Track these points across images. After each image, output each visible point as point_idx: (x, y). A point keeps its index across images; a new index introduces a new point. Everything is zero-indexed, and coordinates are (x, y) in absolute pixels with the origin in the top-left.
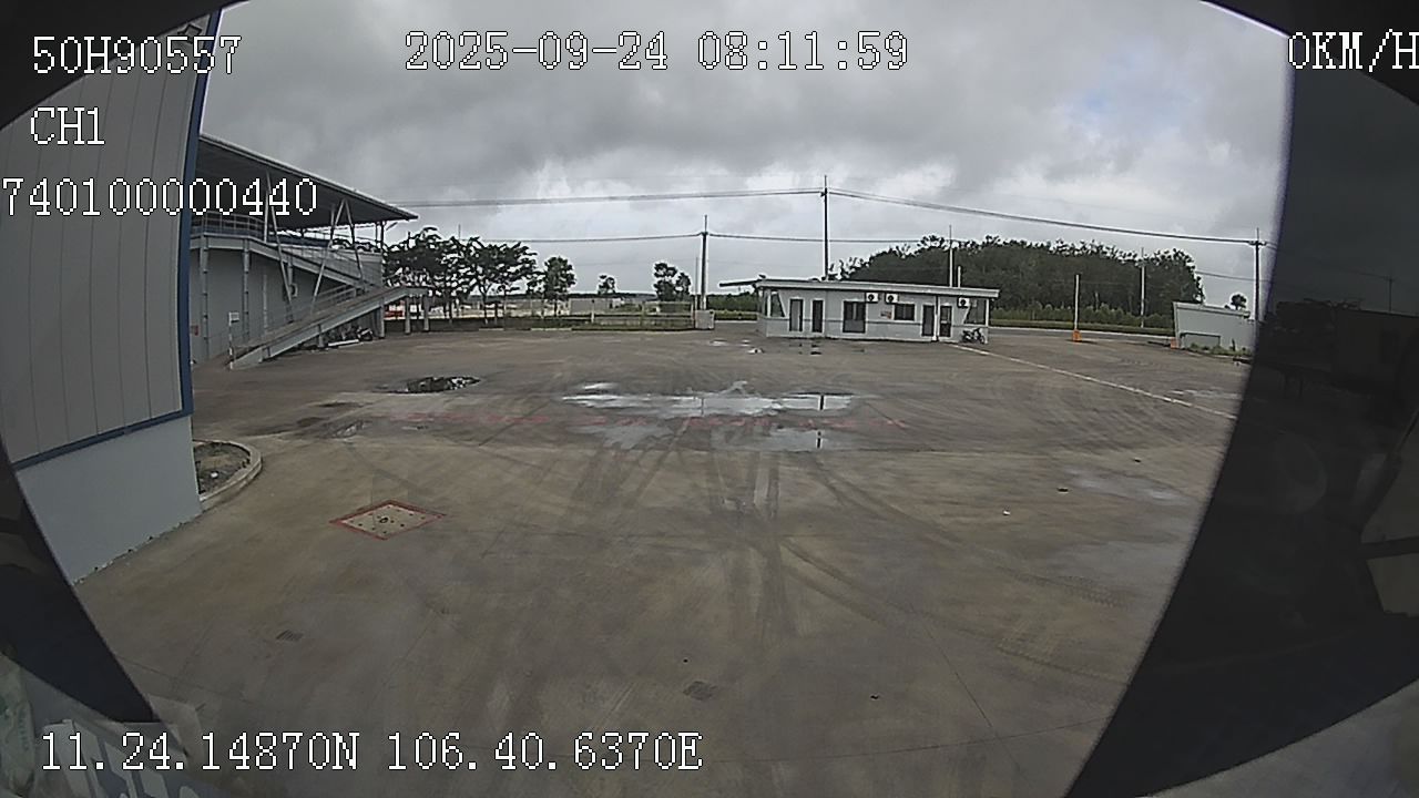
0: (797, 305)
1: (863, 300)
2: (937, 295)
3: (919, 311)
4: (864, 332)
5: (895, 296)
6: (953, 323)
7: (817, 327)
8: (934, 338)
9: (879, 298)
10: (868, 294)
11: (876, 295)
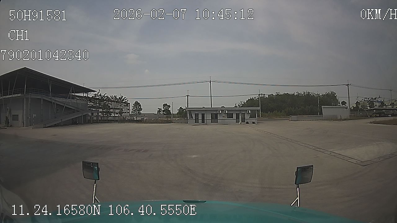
0: (197, 115)
1: (217, 113)
2: (240, 110)
3: (234, 115)
4: (217, 122)
5: (227, 111)
6: (246, 118)
7: (203, 122)
8: (240, 123)
9: (221, 112)
10: (218, 111)
11: (220, 111)
